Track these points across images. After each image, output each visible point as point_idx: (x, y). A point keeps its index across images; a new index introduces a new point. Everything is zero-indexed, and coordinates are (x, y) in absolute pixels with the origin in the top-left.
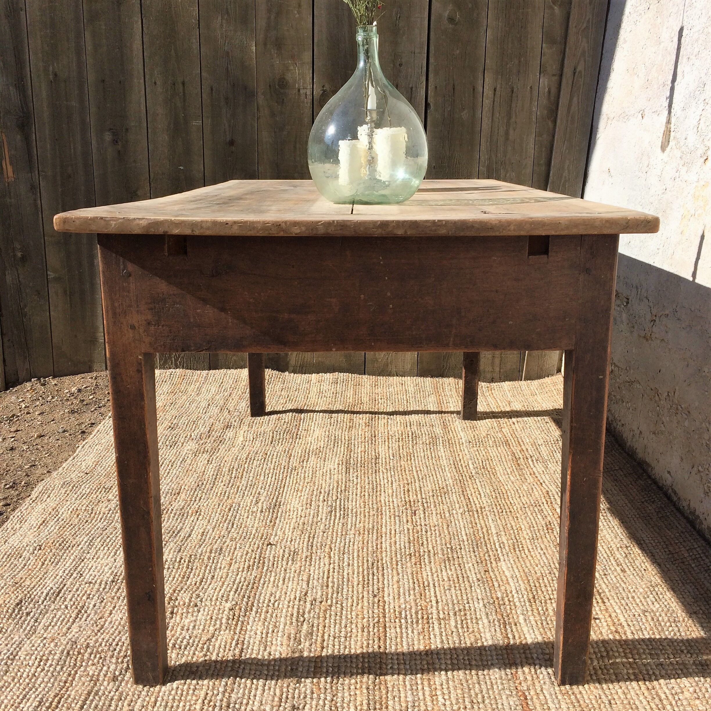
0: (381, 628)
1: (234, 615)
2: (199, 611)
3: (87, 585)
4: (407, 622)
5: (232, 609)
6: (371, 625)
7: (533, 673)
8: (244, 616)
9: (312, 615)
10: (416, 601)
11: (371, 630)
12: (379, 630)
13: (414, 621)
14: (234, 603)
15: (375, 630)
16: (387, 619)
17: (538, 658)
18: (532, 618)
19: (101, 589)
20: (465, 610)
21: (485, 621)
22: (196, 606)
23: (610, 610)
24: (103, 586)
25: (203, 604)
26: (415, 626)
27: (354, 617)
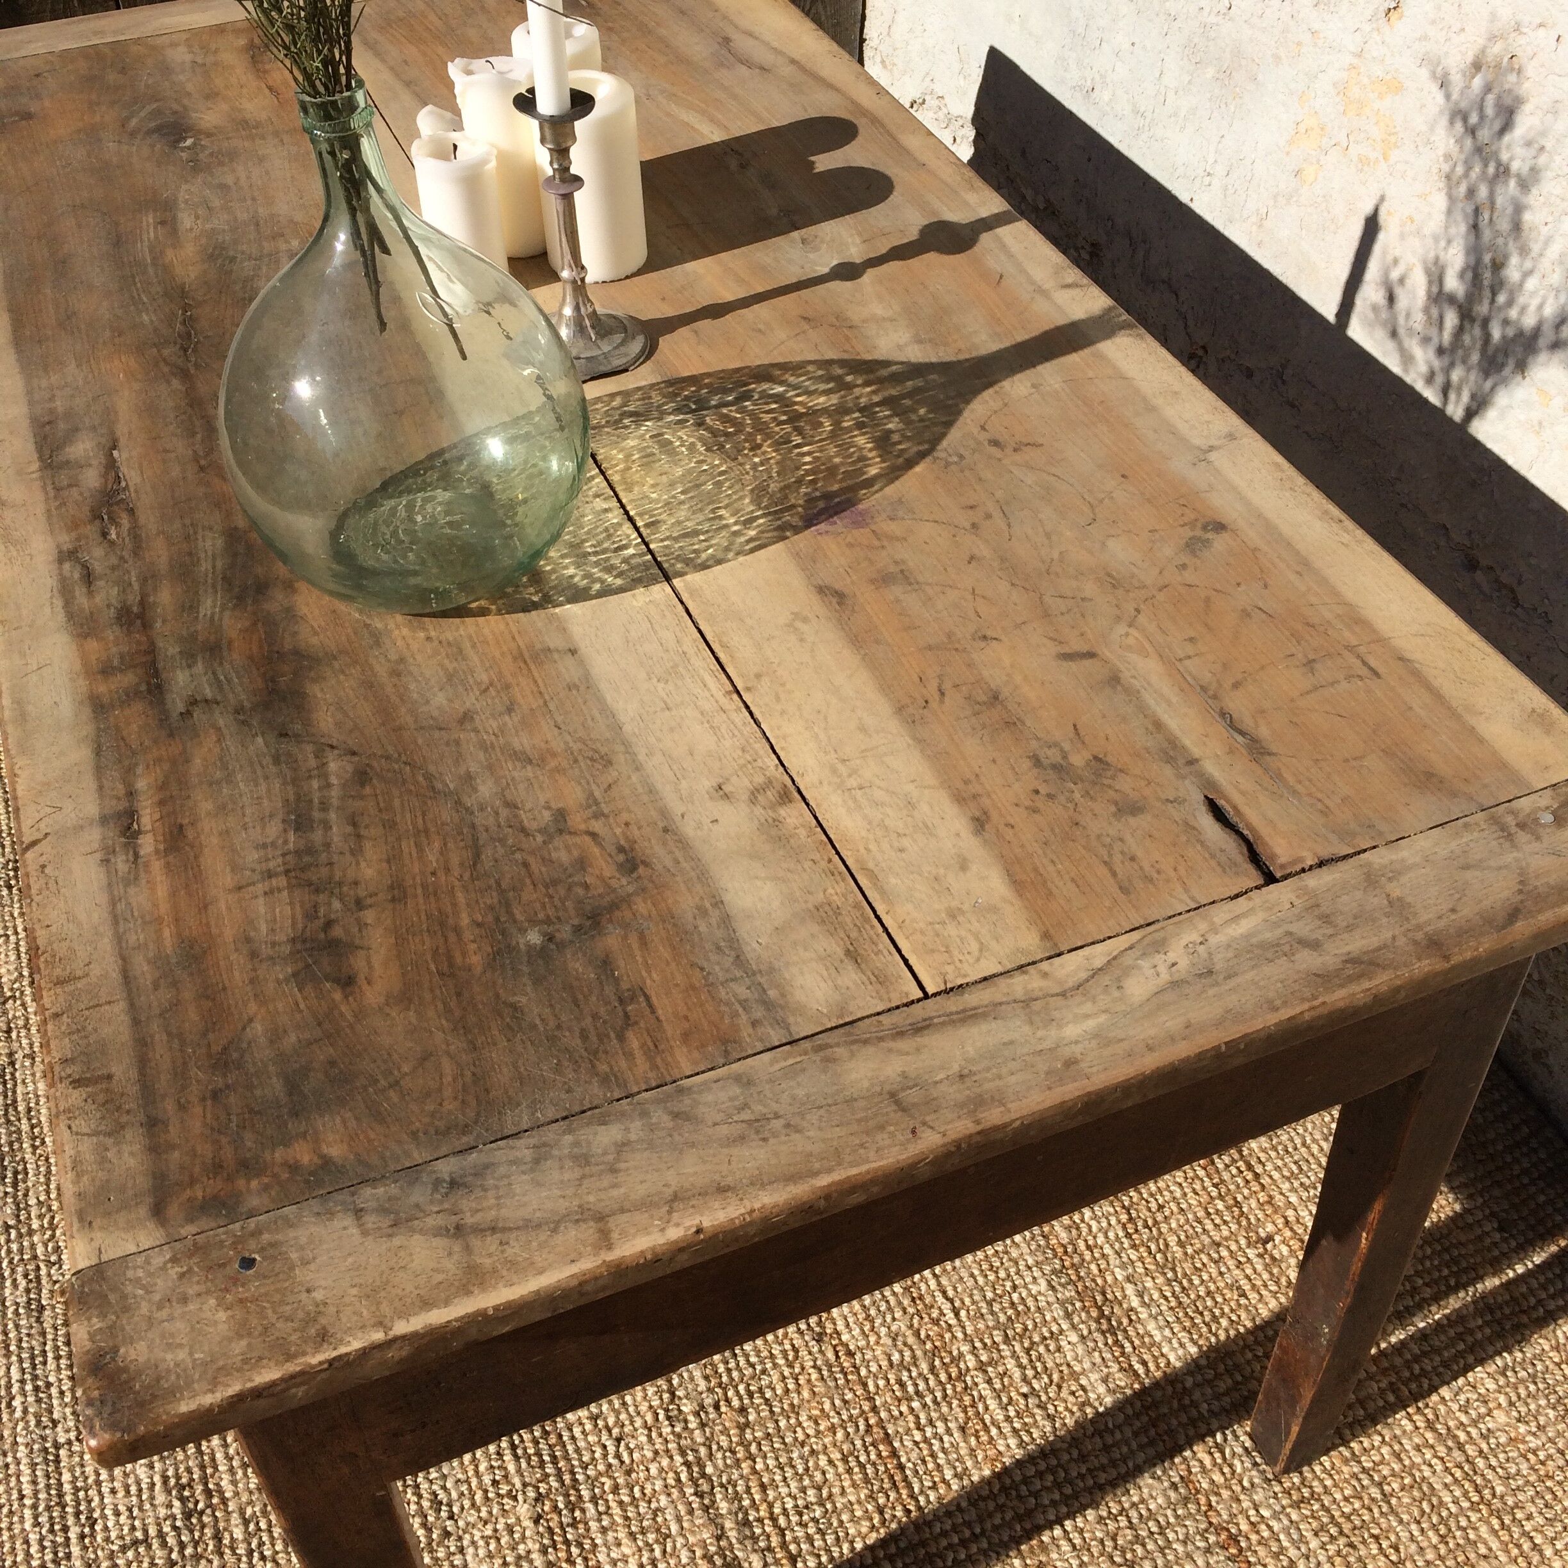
0: (881, 1447)
1: (550, 1530)
2: (461, 1550)
3: (130, 1554)
4: (925, 1405)
5: (540, 1517)
6: (858, 1443)
7: (1219, 1461)
8: (574, 1524)
9: (720, 1463)
10: (912, 1326)
11: (863, 1459)
12: (879, 1455)
13: (939, 1395)
14: (531, 1494)
15: (873, 1457)
16: (883, 1415)
17: (1210, 1411)
18: (1149, 1284)
19: (174, 1556)
20: (1018, 1314)
21: (1074, 1338)
22: (447, 1534)
23: (1279, 1200)
24: (171, 1541)
25: (461, 1523)
26: (945, 1409)
27: (811, 1432)
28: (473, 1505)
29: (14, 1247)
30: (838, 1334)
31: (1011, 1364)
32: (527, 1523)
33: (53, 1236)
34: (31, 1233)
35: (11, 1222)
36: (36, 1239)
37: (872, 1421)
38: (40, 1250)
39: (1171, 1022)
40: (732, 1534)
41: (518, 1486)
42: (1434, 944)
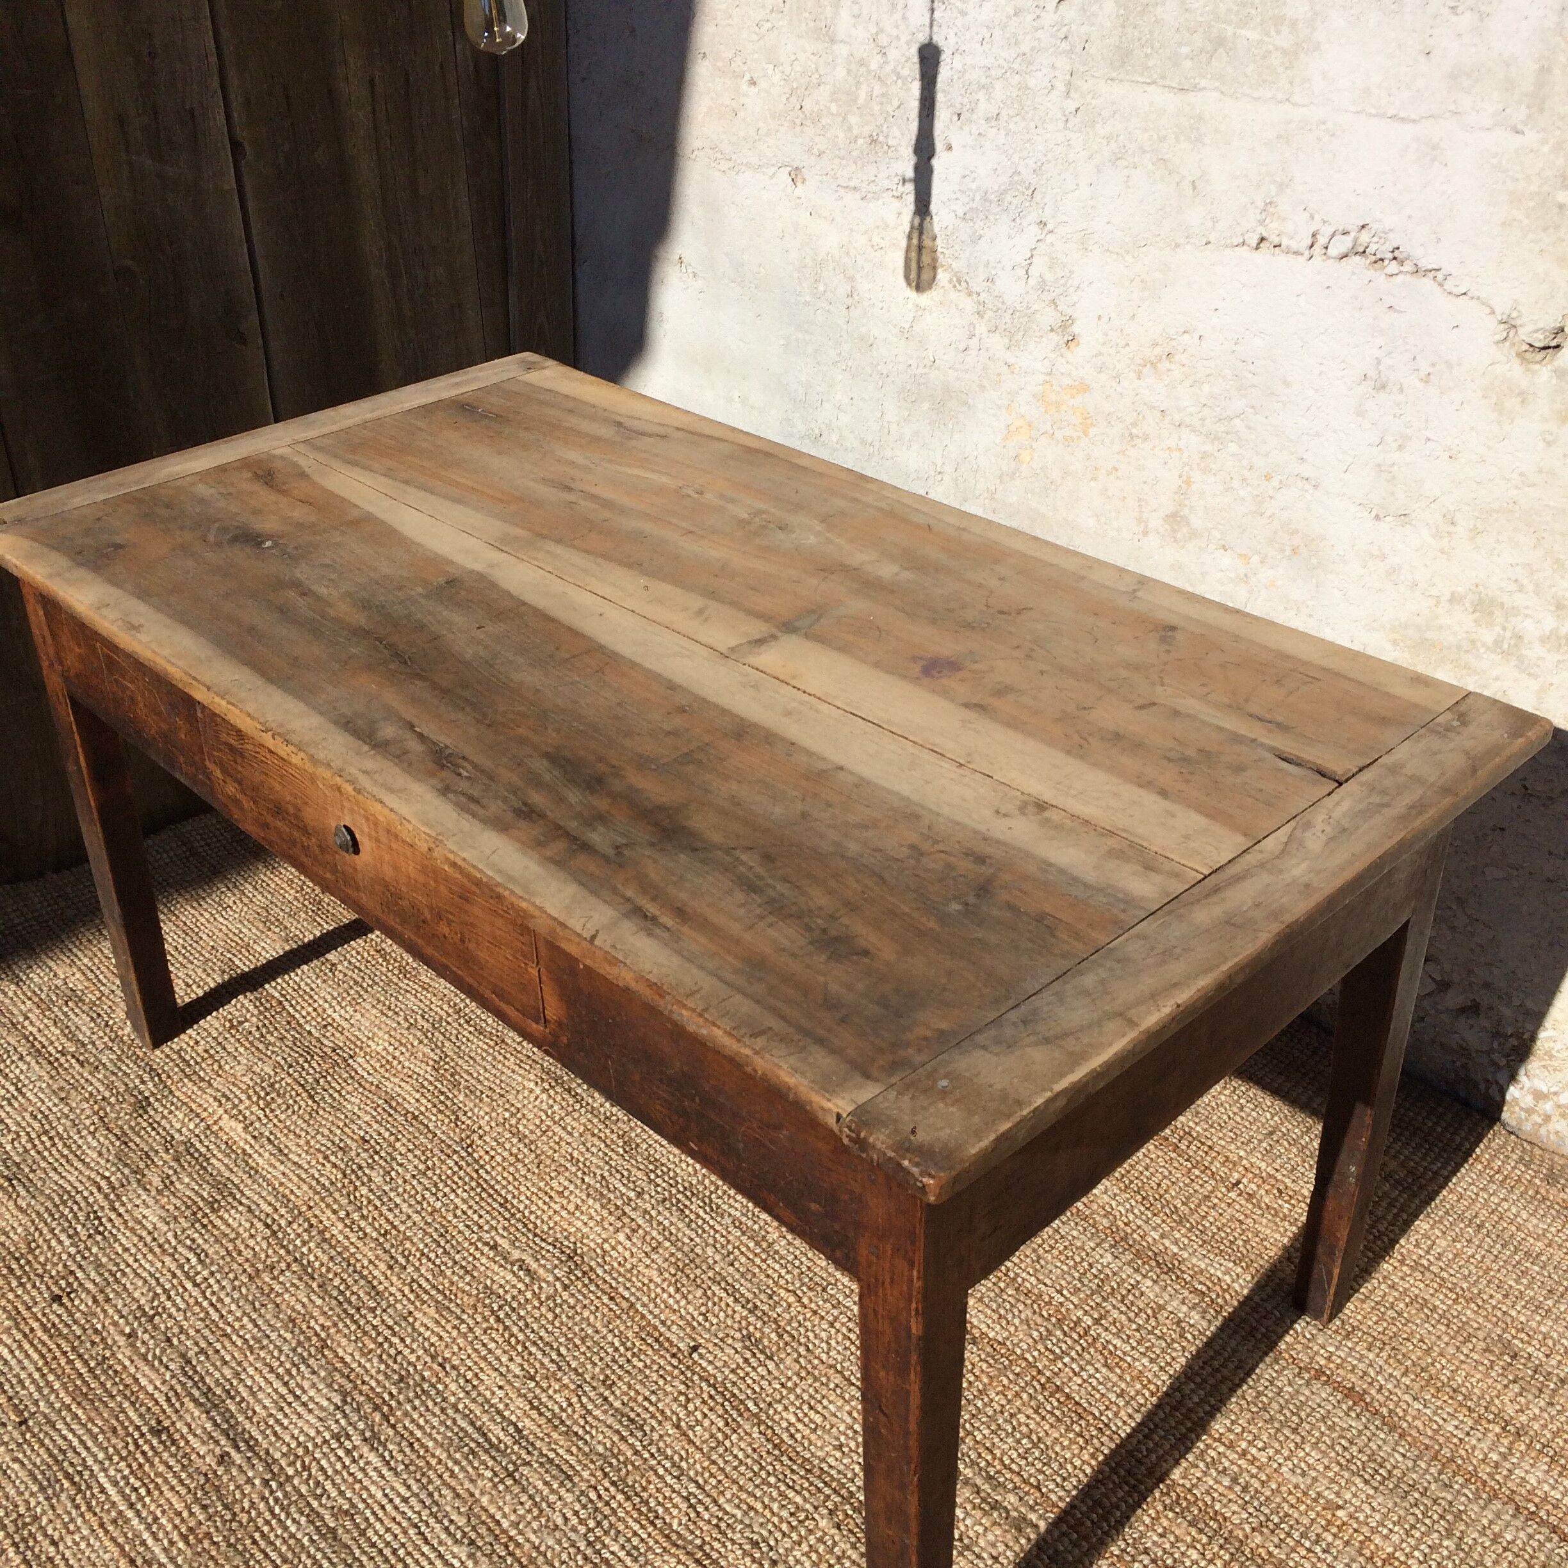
0: (1058, 1396)
4: (1072, 1359)
6: (1041, 1398)
10: (1034, 1311)
11: (1049, 1407)
12: (1059, 1401)
13: (1078, 1349)
15: (1055, 1404)
16: (1048, 1374)
18: (1178, 1235)
20: (1102, 1280)
21: (1148, 1283)
25: (781, 1551)
28: (784, 1535)
29: (279, 1494)
30: (985, 1334)
32: (832, 1532)
33: (310, 1475)
34: (289, 1479)
35: (268, 1477)
36: (296, 1481)
37: (1043, 1380)
38: (304, 1489)
39: (1341, 856)
40: (986, 1487)
41: (811, 1510)
42: (1446, 791)
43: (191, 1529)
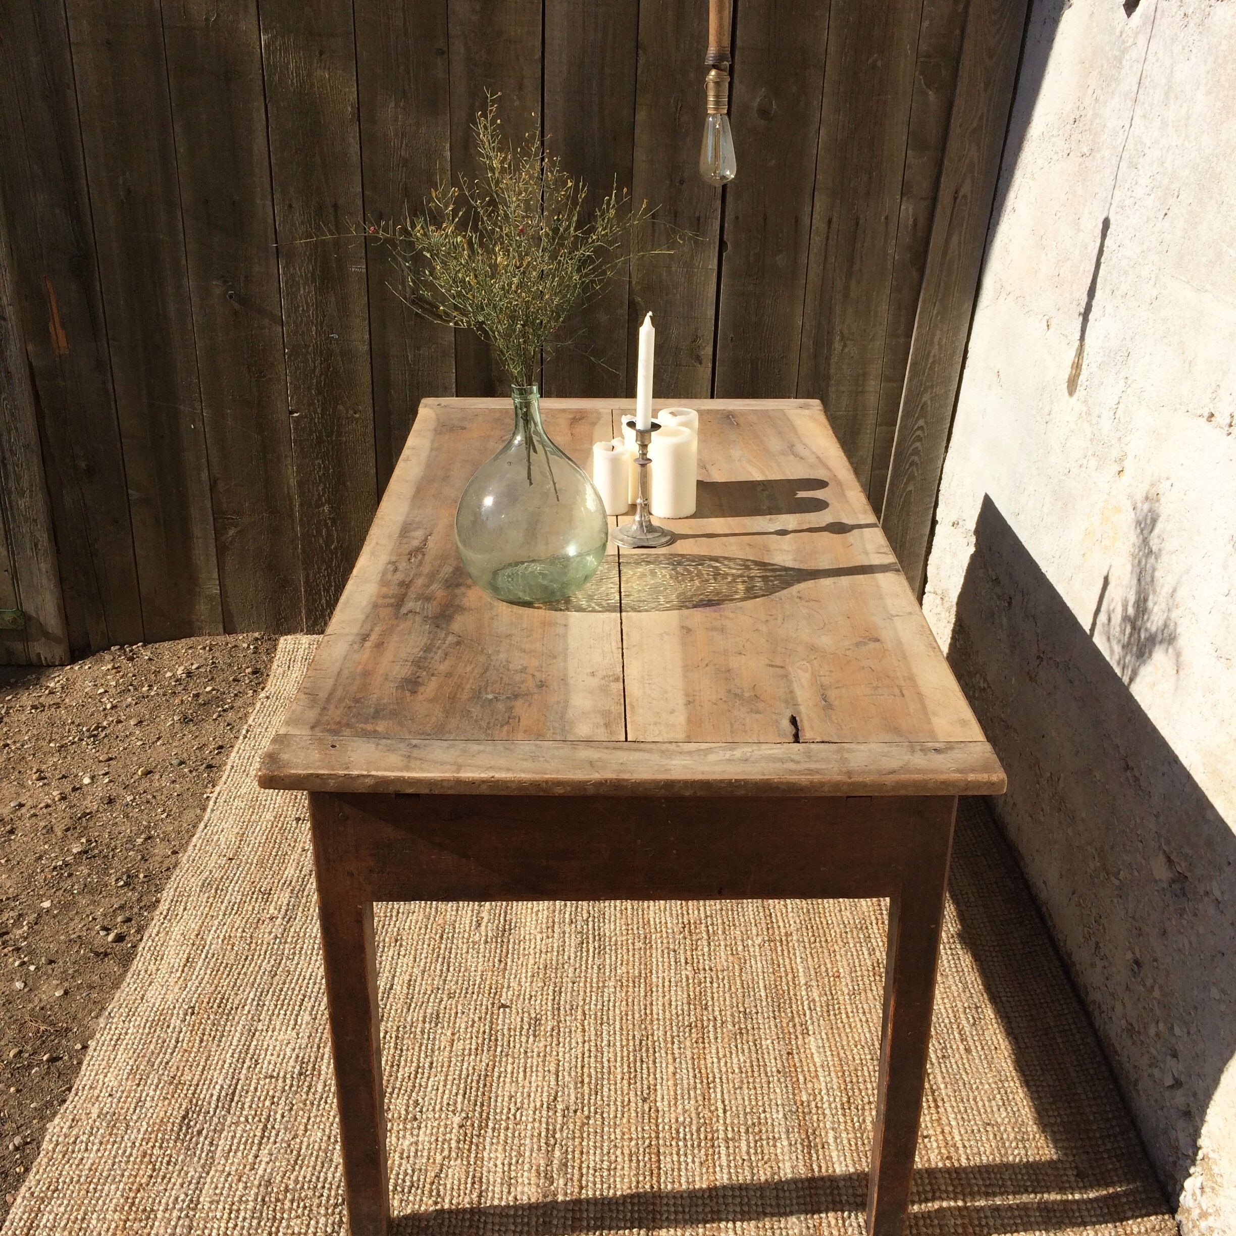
0: (653, 1156)
1: (466, 1134)
2: (419, 1128)
3: (268, 1080)
4: (686, 1146)
5: (463, 1126)
6: (641, 1150)
7: (840, 1225)
8: (479, 1136)
9: (565, 1134)
10: (697, 1109)
11: (641, 1158)
12: (650, 1159)
13: (696, 1143)
14: (464, 1115)
15: (646, 1159)
16: (661, 1142)
17: (847, 1201)
18: (844, 1135)
19: (287, 1088)
20: (760, 1123)
21: (785, 1143)
22: (415, 1119)
23: (944, 1121)
24: (288, 1082)
25: (424, 1116)
26: (696, 1151)
27: (619, 1137)
28: (434, 1110)
29: (276, 947)
30: (656, 1101)
31: (744, 1145)
32: (455, 1125)
33: (295, 947)
34: (286, 942)
35: (279, 936)
36: (287, 946)
37: (653, 1143)
38: (286, 952)
41: (459, 1109)
43: (230, 937)
